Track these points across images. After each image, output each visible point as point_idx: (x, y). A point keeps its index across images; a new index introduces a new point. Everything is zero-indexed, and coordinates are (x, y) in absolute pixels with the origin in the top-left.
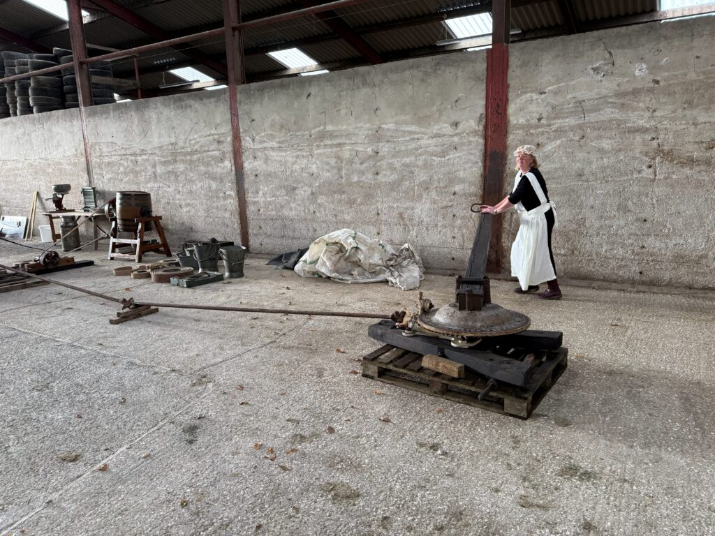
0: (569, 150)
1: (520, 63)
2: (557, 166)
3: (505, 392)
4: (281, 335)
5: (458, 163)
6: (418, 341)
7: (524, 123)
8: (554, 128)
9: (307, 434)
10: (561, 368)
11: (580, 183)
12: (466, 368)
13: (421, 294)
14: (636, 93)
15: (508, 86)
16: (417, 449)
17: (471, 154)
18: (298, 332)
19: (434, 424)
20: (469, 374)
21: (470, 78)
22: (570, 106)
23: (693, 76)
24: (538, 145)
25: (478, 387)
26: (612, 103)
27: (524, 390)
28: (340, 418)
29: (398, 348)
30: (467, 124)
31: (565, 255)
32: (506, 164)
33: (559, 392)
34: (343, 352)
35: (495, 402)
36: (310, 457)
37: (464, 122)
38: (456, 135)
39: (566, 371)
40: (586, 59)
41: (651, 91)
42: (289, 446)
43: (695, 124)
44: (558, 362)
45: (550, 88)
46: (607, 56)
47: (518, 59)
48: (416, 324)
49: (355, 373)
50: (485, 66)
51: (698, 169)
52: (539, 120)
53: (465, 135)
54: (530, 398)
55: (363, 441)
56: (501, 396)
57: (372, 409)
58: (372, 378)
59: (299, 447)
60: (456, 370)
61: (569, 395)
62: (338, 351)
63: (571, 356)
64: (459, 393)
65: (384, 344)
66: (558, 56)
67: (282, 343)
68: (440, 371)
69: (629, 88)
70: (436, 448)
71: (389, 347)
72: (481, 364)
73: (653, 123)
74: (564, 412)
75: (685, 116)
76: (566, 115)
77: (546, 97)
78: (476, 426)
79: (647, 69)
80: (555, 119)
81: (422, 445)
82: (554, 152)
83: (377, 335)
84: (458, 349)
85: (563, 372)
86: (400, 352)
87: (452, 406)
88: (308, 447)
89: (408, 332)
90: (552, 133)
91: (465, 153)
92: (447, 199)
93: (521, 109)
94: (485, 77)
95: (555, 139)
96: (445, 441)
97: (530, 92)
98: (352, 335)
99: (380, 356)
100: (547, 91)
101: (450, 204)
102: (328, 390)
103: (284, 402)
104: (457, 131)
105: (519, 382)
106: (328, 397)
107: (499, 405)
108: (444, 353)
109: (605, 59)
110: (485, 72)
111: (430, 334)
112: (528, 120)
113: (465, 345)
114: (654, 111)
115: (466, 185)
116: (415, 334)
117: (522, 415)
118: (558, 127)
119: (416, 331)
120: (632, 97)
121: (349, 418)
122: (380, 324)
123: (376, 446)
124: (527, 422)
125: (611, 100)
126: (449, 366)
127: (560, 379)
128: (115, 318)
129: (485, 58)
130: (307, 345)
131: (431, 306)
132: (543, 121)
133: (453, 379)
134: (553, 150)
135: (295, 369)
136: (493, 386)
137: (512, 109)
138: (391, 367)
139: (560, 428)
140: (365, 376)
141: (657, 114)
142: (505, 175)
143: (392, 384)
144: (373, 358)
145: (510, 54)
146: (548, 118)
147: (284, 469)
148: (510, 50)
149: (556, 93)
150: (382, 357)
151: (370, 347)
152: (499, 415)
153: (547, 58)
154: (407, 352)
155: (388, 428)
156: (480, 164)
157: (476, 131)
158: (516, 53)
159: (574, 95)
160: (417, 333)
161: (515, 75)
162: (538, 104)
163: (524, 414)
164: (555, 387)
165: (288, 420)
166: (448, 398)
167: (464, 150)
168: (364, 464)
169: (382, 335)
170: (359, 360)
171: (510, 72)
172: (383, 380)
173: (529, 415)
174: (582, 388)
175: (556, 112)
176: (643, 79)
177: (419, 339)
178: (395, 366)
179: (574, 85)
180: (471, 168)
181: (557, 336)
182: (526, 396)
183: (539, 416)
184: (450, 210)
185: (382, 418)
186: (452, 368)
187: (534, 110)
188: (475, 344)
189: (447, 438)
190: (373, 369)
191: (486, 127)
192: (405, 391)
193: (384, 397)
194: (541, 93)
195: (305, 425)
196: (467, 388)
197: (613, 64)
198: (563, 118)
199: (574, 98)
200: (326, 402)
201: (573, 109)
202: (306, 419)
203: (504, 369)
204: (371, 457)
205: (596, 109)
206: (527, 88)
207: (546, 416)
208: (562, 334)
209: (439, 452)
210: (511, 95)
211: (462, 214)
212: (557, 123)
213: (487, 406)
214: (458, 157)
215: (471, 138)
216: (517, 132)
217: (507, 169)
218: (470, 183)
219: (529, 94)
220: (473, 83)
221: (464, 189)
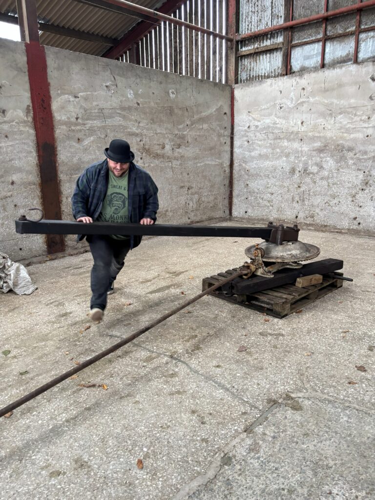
0: (99, 145)
1: (56, 65)
5: (12, 152)
7: (66, 120)
14: (129, 109)
15: (49, 84)
17: (25, 143)
22: (96, 111)
23: (152, 104)
24: (79, 139)
26: (118, 113)
30: (15, 113)
32: (57, 155)
37: (11, 111)
38: (5, 122)
40: (101, 77)
41: (136, 109)
45: (81, 94)
46: (113, 79)
47: (53, 62)
52: (77, 118)
53: (14, 123)
66: (83, 69)
69: (126, 105)
73: (139, 131)
77: (79, 101)
79: (134, 94)
80: (87, 119)
82: (90, 146)
90: (87, 131)
91: (17, 142)
92: (6, 189)
93: (63, 108)
94: (26, 70)
95: (89, 136)
97: (67, 93)
100: (79, 96)
101: (9, 194)
104: (5, 119)
109: (112, 81)
110: (27, 66)
112: (68, 118)
114: (139, 123)
115: (24, 174)
118: (90, 127)
120: (128, 112)
125: (118, 111)
129: (25, 51)
132: (79, 121)
137: (55, 105)
141: (141, 125)
142: (57, 165)
146: (83, 118)
148: (46, 51)
149: (86, 99)
153: (76, 68)
156: (35, 154)
157: (25, 122)
158: (51, 56)
159: (97, 103)
161: (53, 76)
162: (74, 105)
167: (16, 139)
175: (88, 114)
176: (132, 100)
179: (96, 95)
180: (26, 157)
187: (72, 111)
191: (34, 119)
194: (76, 97)
197: (117, 86)
198: (92, 120)
199: (98, 105)
201: (98, 114)
205: (111, 117)
206: (65, 90)
210: (53, 93)
211: (23, 204)
212: (89, 124)
214: (11, 146)
215: (22, 128)
216: (62, 127)
217: (59, 159)
218: (27, 172)
219: (66, 96)
220: (16, 73)
221: (21, 179)
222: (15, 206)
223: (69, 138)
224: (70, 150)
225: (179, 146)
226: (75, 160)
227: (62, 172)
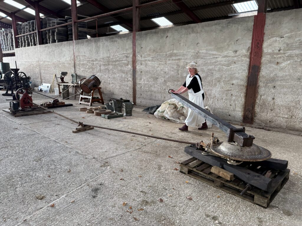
0: (294, 66)
2: (287, 74)
3: (255, 192)
4: (144, 146)
5: (236, 70)
6: (209, 158)
7: (271, 52)
8: (287, 55)
9: (149, 201)
10: (286, 180)
11: (299, 83)
12: (234, 176)
13: (213, 134)
15: (264, 34)
16: (205, 218)
17: (243, 66)
18: (152, 145)
19: (215, 204)
20: (236, 180)
21: (244, 29)
22: (297, 44)
24: (278, 63)
25: (240, 187)
27: (266, 192)
28: (167, 194)
29: (199, 160)
30: (241, 52)
32: (260, 72)
33: (284, 193)
34: (172, 158)
35: (249, 196)
36: (149, 214)
37: (240, 51)
39: (288, 181)
42: (140, 206)
44: (285, 177)
45: (286, 35)
47: (270, 21)
48: (209, 149)
49: (177, 170)
50: (253, 24)
52: (279, 51)
53: (240, 56)
54: (269, 197)
55: (177, 209)
56: (252, 194)
57: (184, 191)
58: (185, 173)
59: (144, 207)
60: (229, 176)
61: (290, 196)
62: (169, 157)
63: (291, 174)
64: (230, 188)
65: (192, 157)
66: (293, 19)
67: (144, 150)
68: (221, 176)
70: (215, 219)
71: (194, 159)
72: (243, 175)
74: (288, 206)
76: (294, 49)
77: (284, 39)
78: (238, 208)
80: (288, 50)
81: (208, 216)
82: (286, 67)
83: (189, 152)
84: (231, 166)
85: (287, 182)
86: (200, 163)
87: (225, 195)
88: (148, 208)
89: (204, 153)
90: (286, 57)
91: (239, 65)
92: (229, 87)
93: (270, 45)
94: (252, 29)
95: (287, 60)
96: (221, 215)
97: (277, 37)
98: (177, 149)
99: (190, 163)
100: (284, 36)
101: (230, 89)
102: (162, 177)
103: (140, 181)
104: (236, 55)
105: (264, 188)
106: (162, 181)
107: (251, 198)
108: (223, 166)
110: (253, 27)
111: (217, 156)
112: (273, 51)
113: (235, 164)
115: (239, 81)
116: (208, 154)
117: (264, 205)
118: (289, 55)
119: (209, 152)
121: (171, 195)
122: (191, 146)
123: (183, 213)
124: (267, 210)
126: (225, 174)
127: (285, 186)
128: (75, 130)
129: (253, 20)
130: (155, 152)
131: (218, 141)
132: (281, 51)
133: (227, 181)
134: (285, 66)
135: (148, 164)
136: (249, 187)
137: (265, 45)
138: (195, 170)
139: (286, 216)
140: (181, 172)
142: (259, 77)
143: (195, 178)
144: (185, 164)
145: (266, 18)
146: (284, 50)
147: (135, 219)
148: (266, 16)
149: (289, 38)
150: (190, 164)
151: (186, 158)
152: (250, 203)
153: (286, 20)
154: (203, 163)
155: (190, 203)
156: (247, 71)
157: (245, 55)
158: (269, 18)
159: (299, 39)
160: (209, 154)
161: (268, 28)
162: (279, 42)
163: (265, 205)
164: (282, 190)
165: (141, 192)
166: (224, 190)
167: (239, 64)
168: (176, 223)
169: (191, 152)
170: (179, 163)
171: (266, 27)
172: (190, 175)
173: (268, 206)
174: (298, 193)
175: (289, 47)
177: (210, 157)
178: (197, 170)
179: (300, 34)
180: (241, 72)
181: (285, 163)
182: (267, 196)
183: (273, 207)
184: (230, 92)
185: (188, 197)
186: (227, 175)
187: (277, 46)
188: (240, 163)
189: (222, 214)
190: (185, 170)
191: (251, 53)
192: (201, 183)
193: (190, 185)
194: (282, 38)
195: (149, 195)
196: (234, 186)
198: (292, 50)
199: (299, 40)
200: (161, 184)
201: (298, 46)
202: (149, 192)
203: (256, 180)
204: (180, 219)
206: (274, 35)
207: (277, 207)
208: (288, 162)
209: (217, 222)
210: (265, 38)
211: (236, 94)
212: (289, 52)
213: (244, 197)
214: (236, 67)
215: (243, 58)
216: (267, 56)
217: (261, 74)
218: (241, 79)
219: (275, 38)
221: (237, 82)
222: (232, 95)
223: (270, 62)
224: (270, 69)
226: (272, 75)
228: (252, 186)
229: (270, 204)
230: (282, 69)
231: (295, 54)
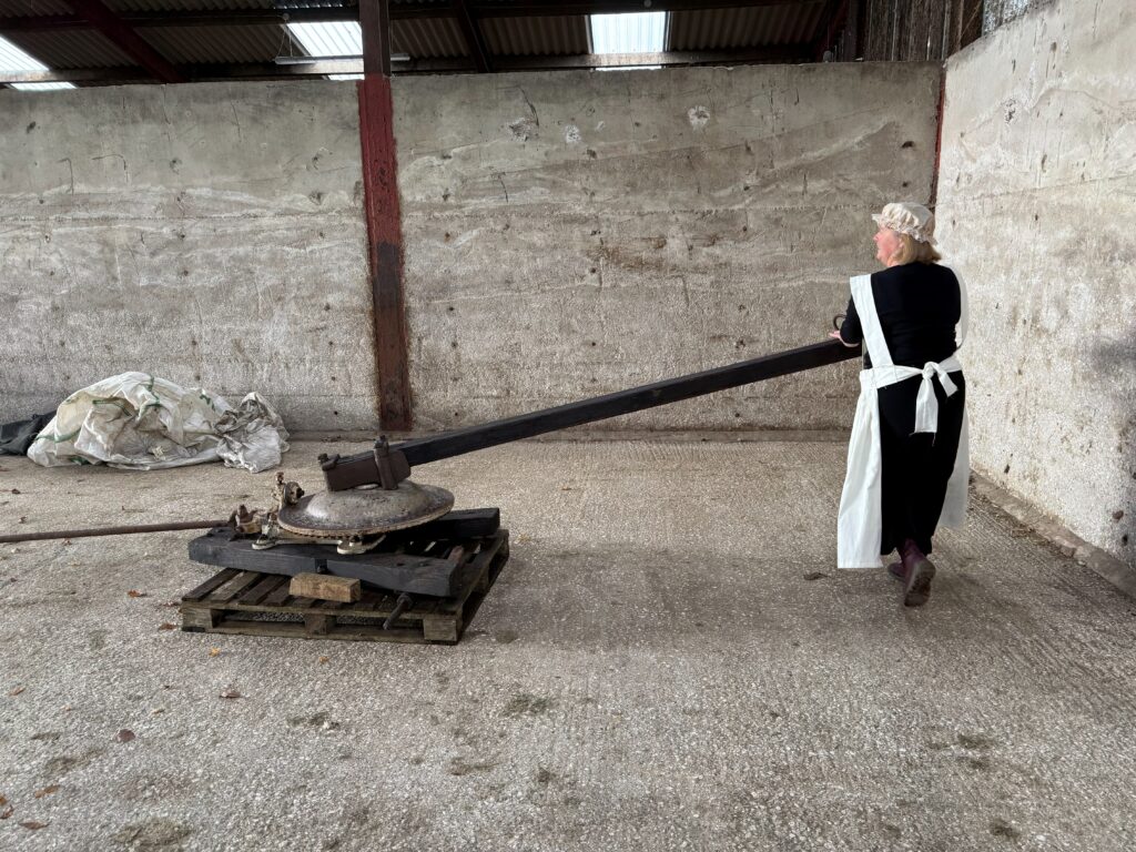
0: (490, 245)
1: (409, 107)
2: (478, 267)
3: (424, 609)
4: (7, 583)
5: (328, 259)
6: (280, 554)
7: (424, 201)
8: (467, 210)
9: (78, 753)
10: (501, 559)
11: (509, 293)
12: (364, 584)
13: (280, 476)
14: (568, 166)
15: (394, 142)
16: (288, 731)
17: (348, 245)
18: (44, 572)
19: (315, 684)
20: (369, 593)
21: (333, 123)
22: (487, 179)
23: (633, 149)
24: (447, 235)
25: (384, 610)
26: (540, 179)
27: (451, 600)
28: (144, 711)
29: (246, 571)
30: (337, 197)
31: (498, 397)
32: (403, 263)
33: (500, 594)
34: (143, 595)
35: (410, 628)
36: (87, 792)
37: (331, 193)
38: (320, 212)
39: (509, 562)
40: (500, 111)
41: (586, 165)
42: (40, 782)
43: (641, 215)
44: (496, 551)
45: (455, 150)
46: (529, 110)
47: (405, 102)
48: (275, 527)
49: (169, 627)
50: (356, 106)
51: (648, 274)
52: (445, 197)
53: (334, 213)
54: (460, 610)
55: (192, 739)
56: (417, 617)
57: (205, 682)
58: (202, 630)
59: (62, 780)
60: (347, 590)
61: (513, 596)
62: (133, 594)
63: (514, 540)
64: (356, 625)
65: (221, 569)
66: (463, 103)
67: (10, 598)
68: (322, 597)
69: (560, 159)
70: (320, 720)
71: (230, 573)
72: (386, 573)
73: (592, 211)
74: (508, 622)
75: (628, 203)
76: (481, 193)
77: (452, 163)
78: (384, 670)
79: (581, 134)
80: (466, 197)
81: (296, 722)
82: (471, 247)
83: (206, 555)
84: (350, 557)
85: (504, 564)
86: (251, 579)
87: (344, 648)
88: (80, 776)
89: (261, 542)
90: (465, 219)
91: (337, 242)
92: (317, 316)
93: (418, 180)
94: (357, 124)
95: (470, 228)
96: (335, 706)
97: (428, 153)
98: (157, 563)
99: (211, 591)
100: (452, 154)
101: (322, 324)
102: (116, 667)
103: (22, 707)
104: (321, 207)
105: (442, 592)
106: (116, 680)
107: (415, 630)
108: (325, 567)
109: (526, 115)
110: (358, 117)
111: (302, 540)
112: (429, 197)
113: (360, 549)
114: (593, 194)
115: (346, 293)
116: (274, 543)
117: (450, 638)
118: (473, 211)
119: (276, 538)
120: (565, 173)
121: (163, 706)
122: (209, 535)
123: (215, 742)
124: (458, 647)
125: (538, 175)
126: (335, 586)
127: (502, 576)
129: (356, 94)
130: (66, 593)
131: (300, 493)
132: (451, 200)
133: (344, 606)
134: (469, 244)
135: (43, 641)
136: (405, 603)
137: (404, 177)
138: (235, 605)
139: (503, 647)
140: (188, 629)
141: (596, 198)
142: (403, 281)
143: (240, 634)
144: (201, 596)
145: (393, 92)
146: (456, 195)
147: (33, 826)
148: (392, 86)
149: (465, 159)
150: (219, 591)
151: (195, 577)
152: (416, 646)
153: (447, 105)
154: (263, 576)
155: (234, 707)
156: (364, 262)
157: (351, 209)
158: (401, 92)
159: (489, 164)
160: (279, 542)
161: (403, 125)
162: (442, 173)
163: (452, 636)
164: (495, 588)
165: (35, 738)
166: (337, 636)
167: (334, 238)
168: (195, 777)
169: (215, 555)
170: (176, 604)
171: (396, 119)
172: (222, 630)
173: (461, 636)
174: (529, 582)
175: (468, 188)
176: (576, 147)
177: (281, 551)
178: (242, 603)
179: (488, 149)
180: (349, 266)
181: (491, 515)
182: (454, 609)
183: (474, 634)
184: (323, 334)
185: (224, 694)
186: (338, 589)
187: (436, 183)
188: (375, 544)
189: (338, 700)
190: (203, 615)
191: (366, 203)
192: (264, 640)
193: (227, 658)
194: (445, 157)
195: (71, 739)
196: (366, 615)
197: (538, 124)
198: (478, 197)
199: (491, 168)
200: (114, 688)
201: (491, 185)
202: (72, 727)
203: (420, 575)
204: (208, 762)
205: (520, 187)
206: (422, 147)
207: (483, 632)
208: (498, 510)
209: (326, 725)
210: (400, 156)
211: (343, 342)
212: (472, 204)
213: (399, 635)
214: (327, 249)
215: (345, 221)
216: (415, 214)
217: (406, 271)
218: (351, 290)
219: (426, 158)
220: (339, 132)
221: (342, 301)
222: (331, 343)
223: (427, 232)
224: (430, 255)
225: (713, 240)
226: (438, 274)
227: (411, 294)
228: (412, 595)
229: (467, 630)
230: (461, 255)
231: (488, 209)
